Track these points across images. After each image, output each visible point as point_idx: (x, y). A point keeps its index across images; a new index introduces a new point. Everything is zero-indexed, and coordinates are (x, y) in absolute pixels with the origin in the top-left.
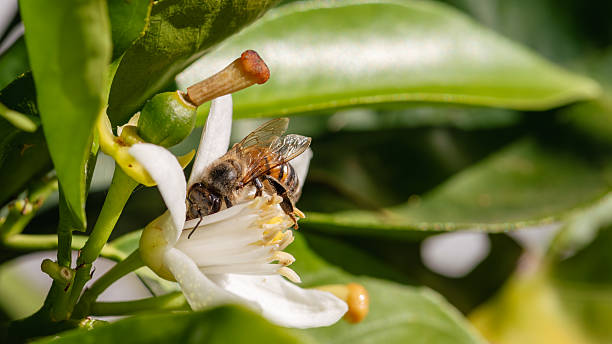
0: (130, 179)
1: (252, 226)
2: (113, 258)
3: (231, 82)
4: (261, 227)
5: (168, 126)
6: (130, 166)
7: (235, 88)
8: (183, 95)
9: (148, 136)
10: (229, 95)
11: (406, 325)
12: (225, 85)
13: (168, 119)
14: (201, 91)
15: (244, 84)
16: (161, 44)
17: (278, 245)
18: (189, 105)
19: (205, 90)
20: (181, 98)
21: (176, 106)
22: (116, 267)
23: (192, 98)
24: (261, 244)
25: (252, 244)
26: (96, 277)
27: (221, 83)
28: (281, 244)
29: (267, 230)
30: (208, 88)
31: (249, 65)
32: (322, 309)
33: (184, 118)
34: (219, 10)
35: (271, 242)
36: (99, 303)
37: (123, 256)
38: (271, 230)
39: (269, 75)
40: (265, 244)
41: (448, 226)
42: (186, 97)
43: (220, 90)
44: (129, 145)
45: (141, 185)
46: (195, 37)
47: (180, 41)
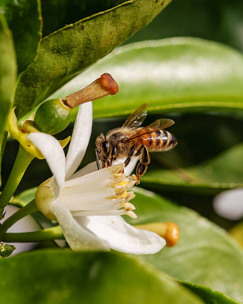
0: (29, 154)
1: (108, 186)
2: (17, 205)
3: (94, 93)
4: (114, 187)
5: (53, 120)
6: (29, 146)
7: (96, 97)
8: (63, 100)
9: (41, 127)
10: (91, 102)
11: (203, 249)
12: (90, 95)
13: (53, 116)
14: (75, 99)
15: (102, 94)
16: (45, 67)
17: (124, 199)
18: (67, 107)
19: (77, 98)
20: (62, 103)
21: (58, 108)
22: (19, 211)
23: (69, 103)
24: (113, 197)
25: (108, 198)
26: (6, 217)
27: (87, 94)
28: (126, 198)
29: (118, 189)
30: (79, 97)
31: (105, 82)
32: (149, 243)
33: (63, 116)
34: (81, 46)
35: (120, 197)
36: (7, 234)
37: (24, 204)
38: (120, 189)
39: (118, 89)
40: (116, 198)
41: (232, 185)
42: (65, 102)
43: (87, 98)
44: (29, 132)
45: (36, 158)
46: (67, 64)
47: (57, 66)
